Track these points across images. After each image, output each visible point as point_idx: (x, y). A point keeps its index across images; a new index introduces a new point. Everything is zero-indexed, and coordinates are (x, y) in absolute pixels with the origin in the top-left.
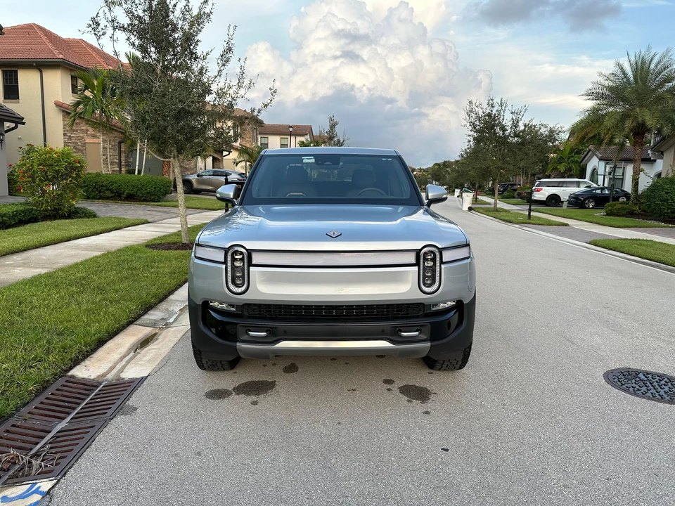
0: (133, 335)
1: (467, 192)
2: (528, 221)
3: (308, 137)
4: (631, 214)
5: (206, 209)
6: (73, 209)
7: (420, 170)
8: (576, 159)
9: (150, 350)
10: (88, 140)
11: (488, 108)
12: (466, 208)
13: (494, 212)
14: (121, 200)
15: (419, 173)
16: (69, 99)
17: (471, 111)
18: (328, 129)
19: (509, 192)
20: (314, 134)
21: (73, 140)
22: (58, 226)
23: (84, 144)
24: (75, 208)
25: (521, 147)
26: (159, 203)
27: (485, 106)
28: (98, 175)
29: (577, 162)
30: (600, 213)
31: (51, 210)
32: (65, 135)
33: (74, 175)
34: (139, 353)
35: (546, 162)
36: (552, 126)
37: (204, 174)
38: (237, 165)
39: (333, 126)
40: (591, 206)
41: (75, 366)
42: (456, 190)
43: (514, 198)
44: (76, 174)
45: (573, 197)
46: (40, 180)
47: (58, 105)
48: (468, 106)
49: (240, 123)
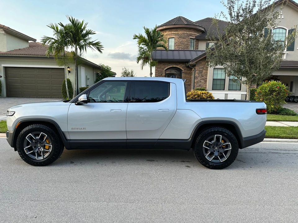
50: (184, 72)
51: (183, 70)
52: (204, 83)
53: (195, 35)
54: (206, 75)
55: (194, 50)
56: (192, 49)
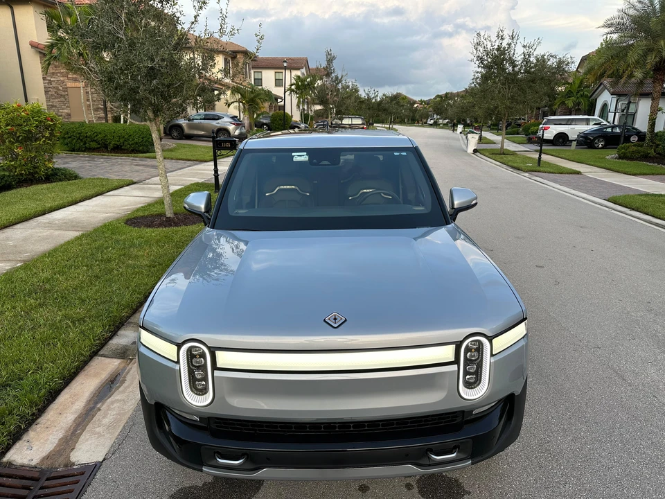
0: (96, 375)
1: (473, 133)
2: (538, 167)
3: (304, 70)
4: (646, 158)
5: (196, 161)
6: (50, 172)
7: (421, 102)
8: (586, 93)
9: (112, 403)
10: (69, 85)
11: (497, 42)
12: (470, 150)
13: (500, 155)
14: (108, 152)
15: (420, 106)
16: (44, 38)
17: (478, 44)
18: (324, 64)
19: (513, 129)
20: (310, 67)
21: (54, 84)
22: (34, 194)
23: (66, 89)
24: (52, 170)
25: (531, 84)
26: (148, 155)
27: (494, 38)
28: (82, 124)
29: (586, 96)
30: (611, 155)
31: (26, 175)
32: (44, 79)
33: (47, 135)
34: (99, 410)
35: (552, 95)
36: (561, 57)
37: (196, 117)
38: (229, 106)
39: (330, 60)
40: (601, 146)
41: (14, 443)
42: (459, 126)
43: (518, 134)
44: (50, 133)
45: (582, 137)
46: (10, 141)
47: (34, 46)
48: (475, 39)
49: (232, 58)
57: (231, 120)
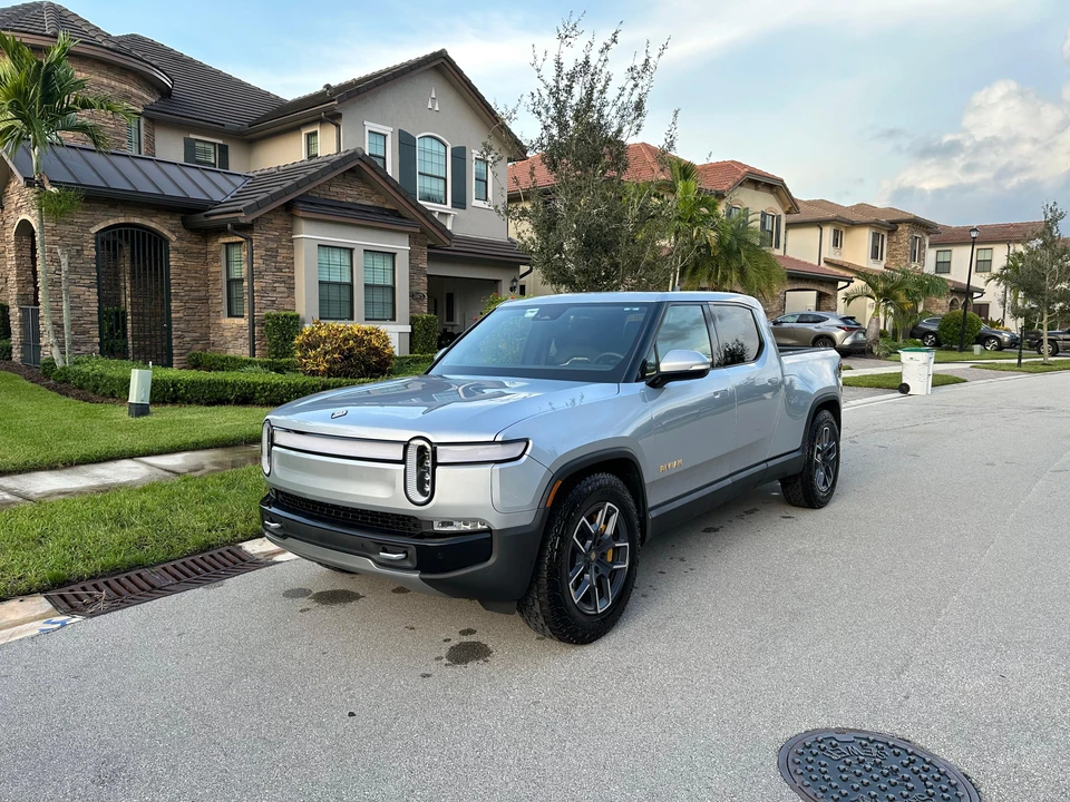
37: (787, 319)
38: (849, 303)
39: (1053, 221)
49: (889, 231)
50: (176, 249)
51: (173, 238)
52: (285, 295)
53: (142, 98)
54: (291, 266)
55: (143, 155)
56: (134, 152)
57: (840, 323)
